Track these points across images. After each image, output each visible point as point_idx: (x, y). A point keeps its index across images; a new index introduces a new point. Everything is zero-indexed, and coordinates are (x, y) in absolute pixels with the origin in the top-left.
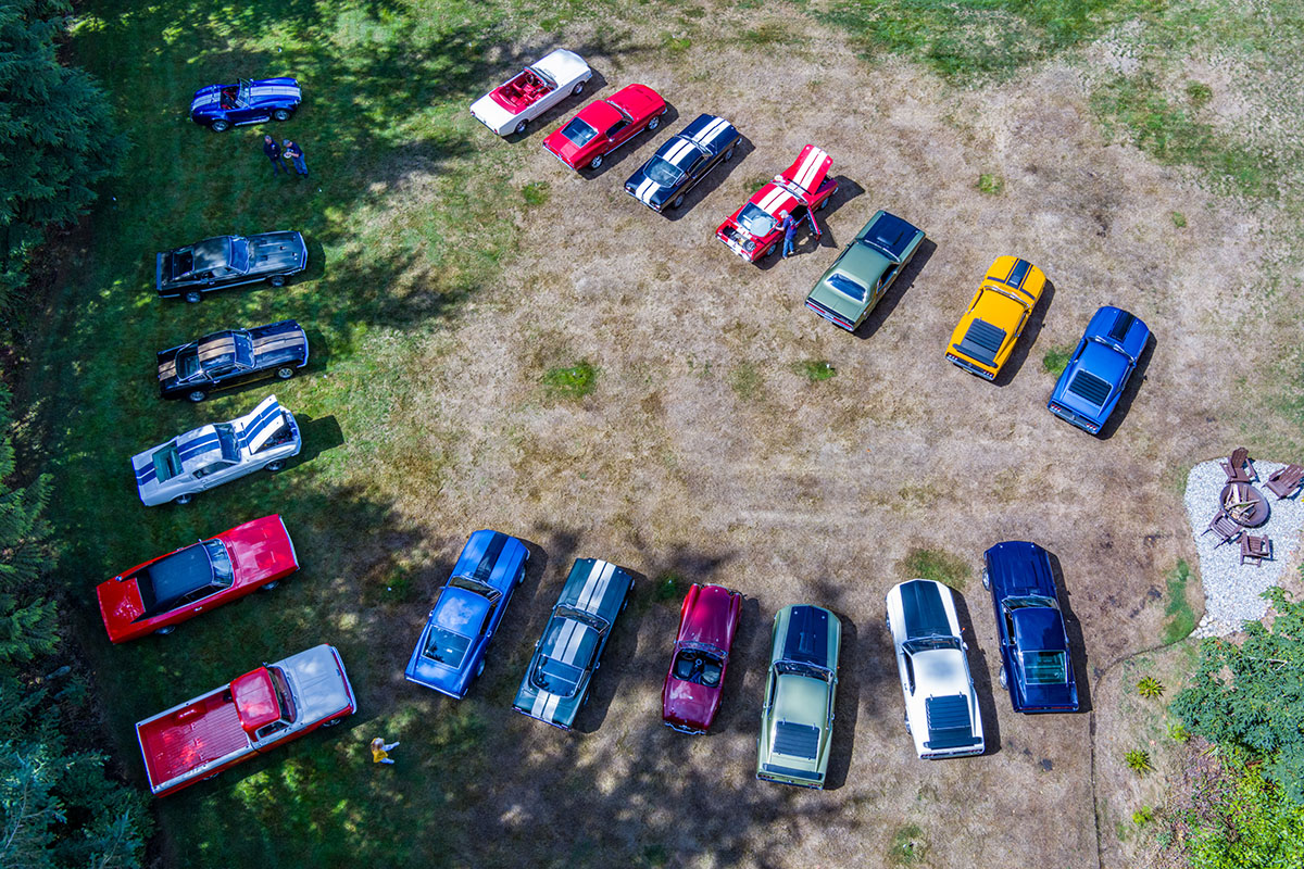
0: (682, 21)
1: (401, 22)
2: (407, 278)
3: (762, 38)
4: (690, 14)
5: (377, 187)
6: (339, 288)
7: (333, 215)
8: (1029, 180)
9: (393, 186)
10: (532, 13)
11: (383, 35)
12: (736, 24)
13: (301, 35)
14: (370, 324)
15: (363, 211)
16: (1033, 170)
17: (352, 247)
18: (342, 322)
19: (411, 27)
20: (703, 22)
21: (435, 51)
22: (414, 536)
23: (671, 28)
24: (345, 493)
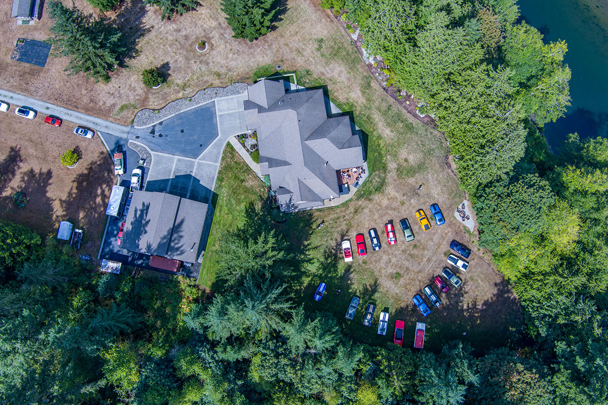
0: (345, 220)
1: (316, 260)
2: (368, 287)
3: (356, 211)
4: (344, 218)
5: (349, 282)
6: (364, 296)
7: (350, 291)
8: (405, 197)
9: (351, 280)
10: (327, 240)
11: (317, 264)
12: (351, 213)
13: (308, 276)
14: (373, 295)
15: (353, 286)
16: (404, 195)
17: (358, 291)
18: (370, 299)
19: (318, 259)
20: (347, 217)
21: (326, 259)
22: (407, 306)
23: (345, 222)
24: (396, 311)
